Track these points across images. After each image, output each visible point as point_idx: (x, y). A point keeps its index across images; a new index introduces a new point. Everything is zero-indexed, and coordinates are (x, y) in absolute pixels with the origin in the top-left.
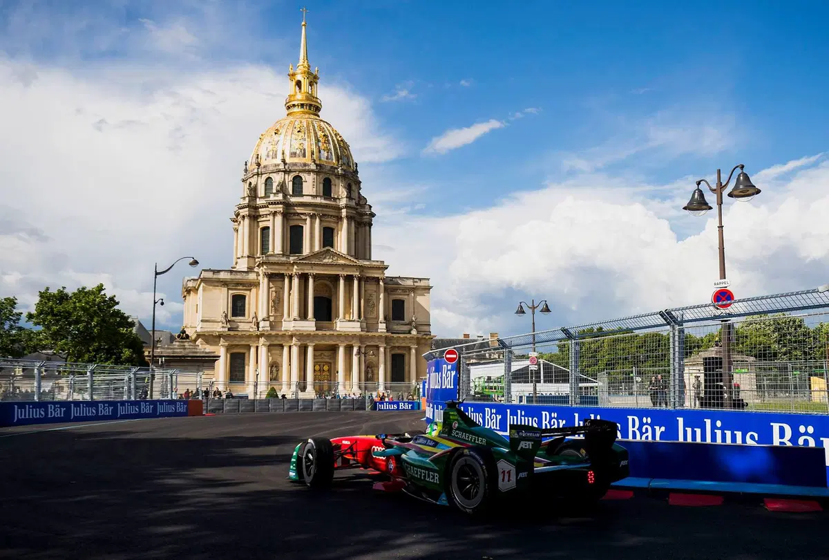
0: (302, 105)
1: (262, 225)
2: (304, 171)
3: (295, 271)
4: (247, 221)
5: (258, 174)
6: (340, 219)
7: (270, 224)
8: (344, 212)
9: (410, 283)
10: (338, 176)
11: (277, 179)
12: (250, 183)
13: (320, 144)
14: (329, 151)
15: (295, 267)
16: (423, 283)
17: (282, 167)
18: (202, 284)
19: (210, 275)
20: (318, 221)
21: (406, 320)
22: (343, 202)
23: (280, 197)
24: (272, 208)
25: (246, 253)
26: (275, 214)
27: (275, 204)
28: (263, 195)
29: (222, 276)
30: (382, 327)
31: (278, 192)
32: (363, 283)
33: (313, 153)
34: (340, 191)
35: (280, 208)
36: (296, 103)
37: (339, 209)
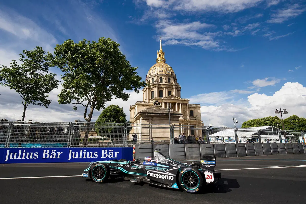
0: (161, 60)
1: (152, 90)
2: (163, 76)
3: (163, 101)
4: (147, 89)
5: (150, 77)
6: (173, 89)
7: (154, 90)
8: (174, 87)
9: (195, 106)
10: (172, 77)
11: (155, 78)
12: (148, 80)
13: (167, 69)
14: (169, 71)
15: (163, 100)
16: (198, 106)
17: (157, 75)
18: (137, 105)
19: (139, 103)
20: (167, 89)
21: (194, 116)
22: (174, 84)
23: (157, 82)
24: (155, 86)
25: (147, 98)
26: (155, 87)
27: (155, 84)
28: (152, 82)
29: (142, 103)
30: (188, 118)
31: (156, 81)
32: (182, 105)
33: (165, 71)
34: (172, 81)
35: (157, 85)
36: (159, 60)
37: (173, 86)
